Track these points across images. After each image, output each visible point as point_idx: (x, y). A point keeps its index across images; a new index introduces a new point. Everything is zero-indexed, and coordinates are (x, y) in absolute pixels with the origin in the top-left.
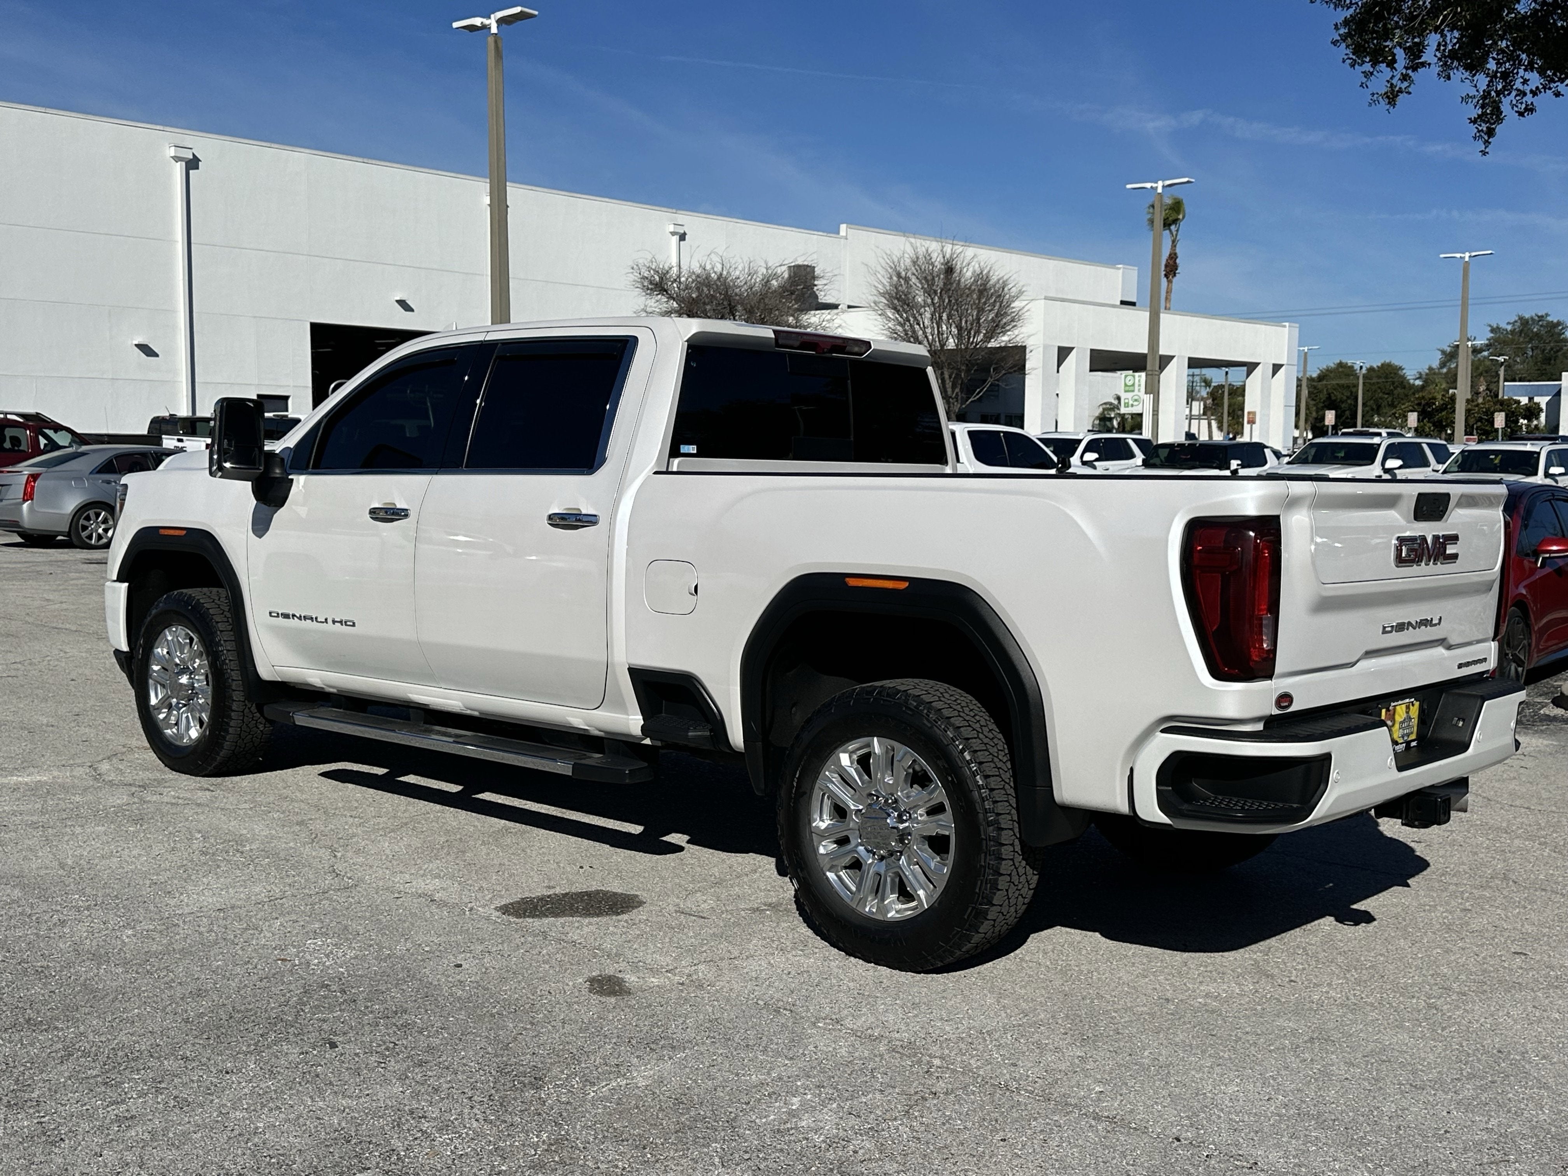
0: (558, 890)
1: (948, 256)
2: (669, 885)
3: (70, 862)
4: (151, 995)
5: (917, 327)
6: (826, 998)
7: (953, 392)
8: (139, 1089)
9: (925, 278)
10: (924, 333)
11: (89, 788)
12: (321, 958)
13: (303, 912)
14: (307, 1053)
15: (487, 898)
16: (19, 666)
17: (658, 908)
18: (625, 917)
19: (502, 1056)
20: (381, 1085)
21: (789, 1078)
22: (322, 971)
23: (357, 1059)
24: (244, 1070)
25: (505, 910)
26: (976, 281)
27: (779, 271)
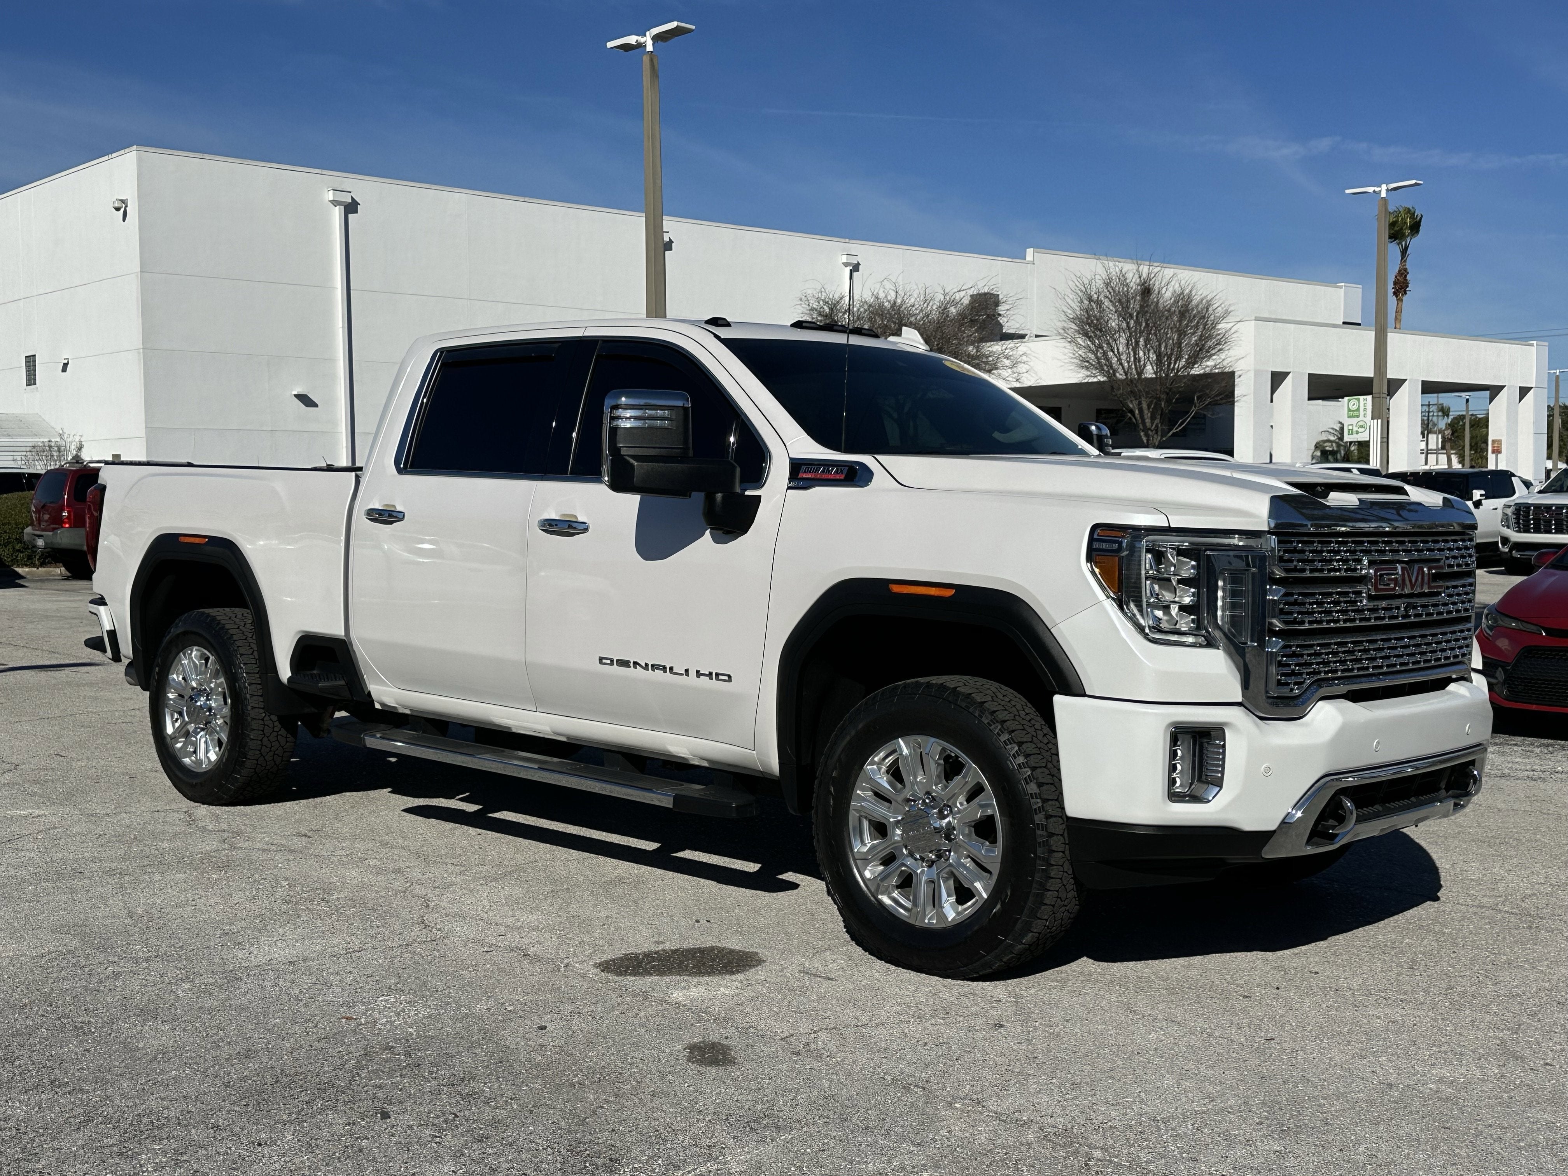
0: (667, 946)
1: (1144, 276)
2: (795, 942)
3: (140, 911)
4: (194, 1055)
5: (1111, 354)
6: (967, 1074)
7: (1152, 424)
8: (157, 1161)
9: (1120, 301)
10: (1119, 360)
11: (180, 833)
12: (391, 1017)
13: (380, 965)
14: (354, 1124)
15: (587, 953)
16: (137, 712)
17: (778, 968)
18: (740, 976)
19: (576, 1132)
20: (431, 1163)
21: (914, 1167)
22: (389, 1031)
23: (409, 1132)
24: (279, 1142)
25: (605, 967)
26: (1176, 302)
27: (958, 296)
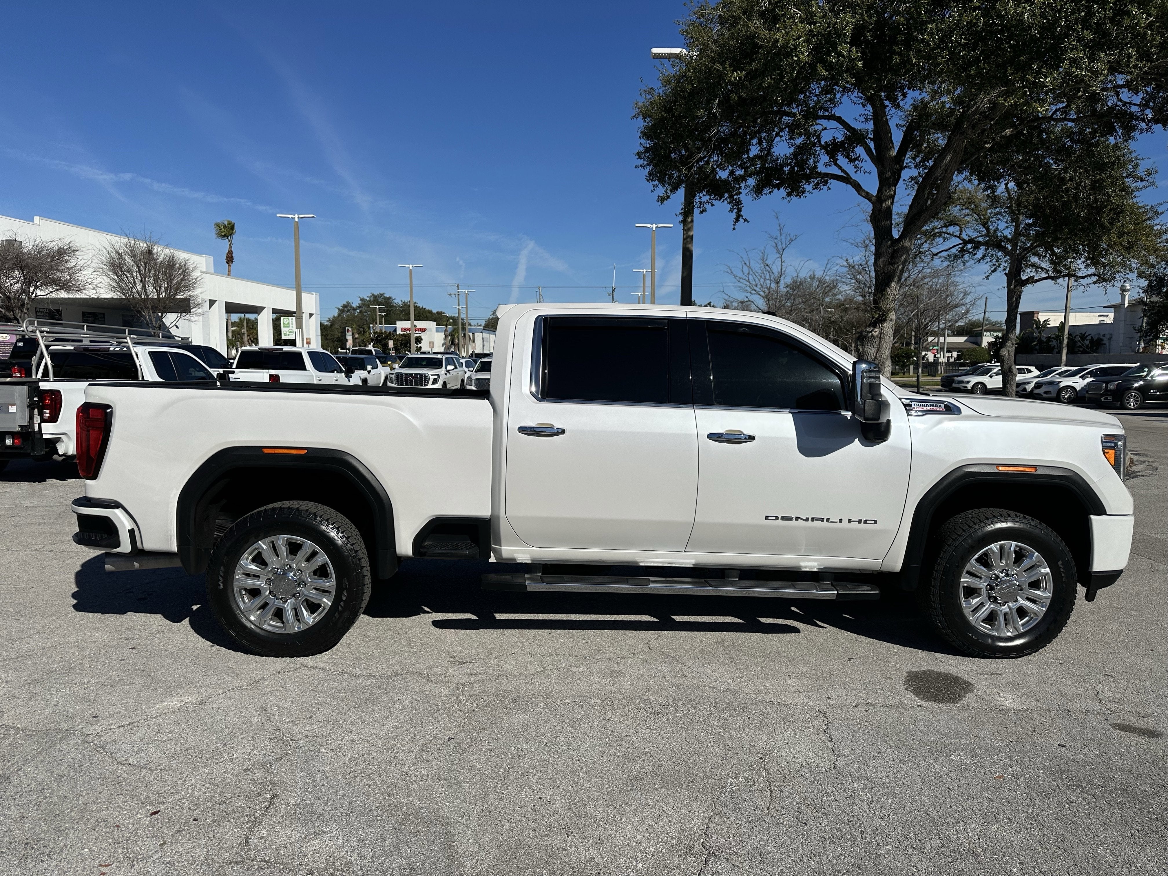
26: (168, 259)
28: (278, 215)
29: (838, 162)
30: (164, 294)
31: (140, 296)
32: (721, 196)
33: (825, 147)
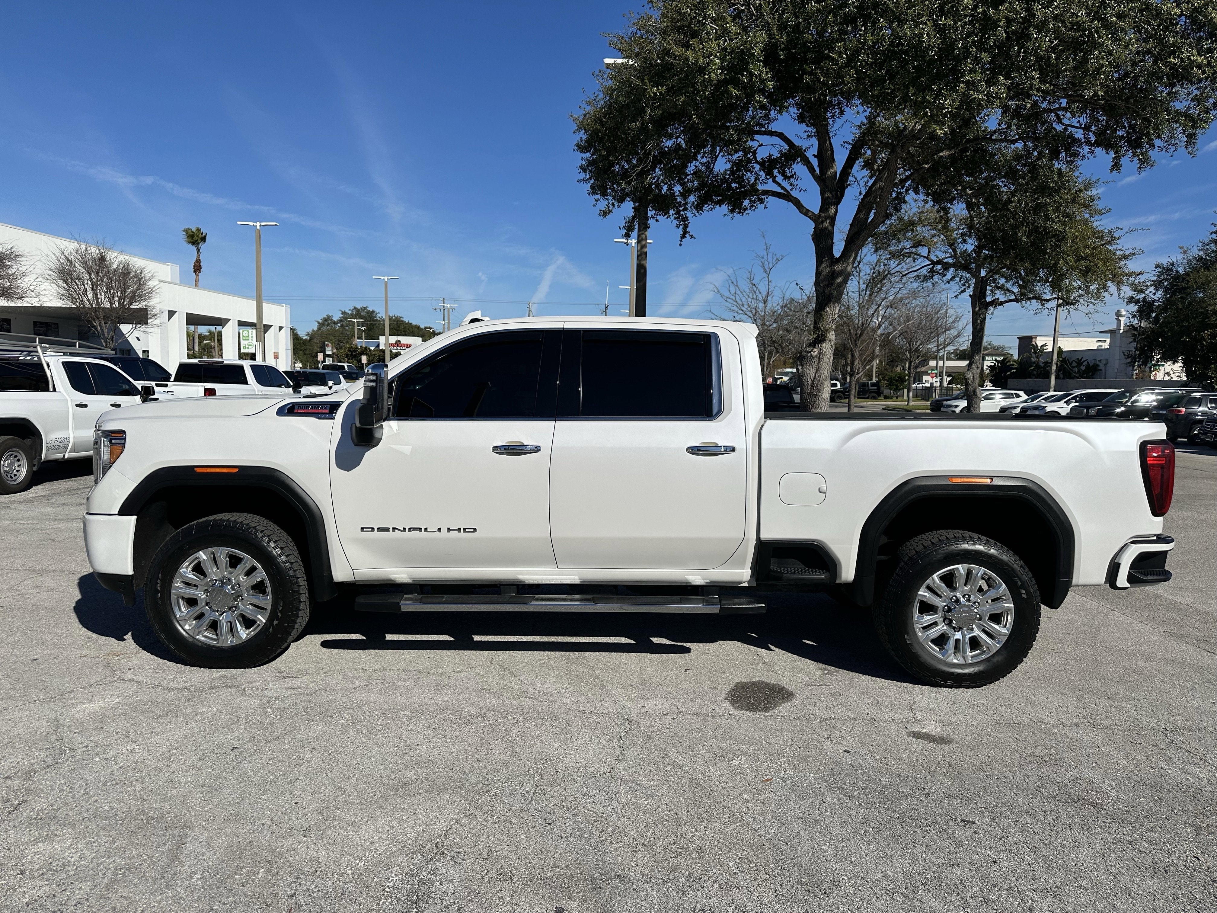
9: (85, 262)
26: (121, 268)
28: (239, 223)
29: (777, 179)
30: (117, 304)
31: (91, 305)
32: (666, 213)
33: (762, 164)
